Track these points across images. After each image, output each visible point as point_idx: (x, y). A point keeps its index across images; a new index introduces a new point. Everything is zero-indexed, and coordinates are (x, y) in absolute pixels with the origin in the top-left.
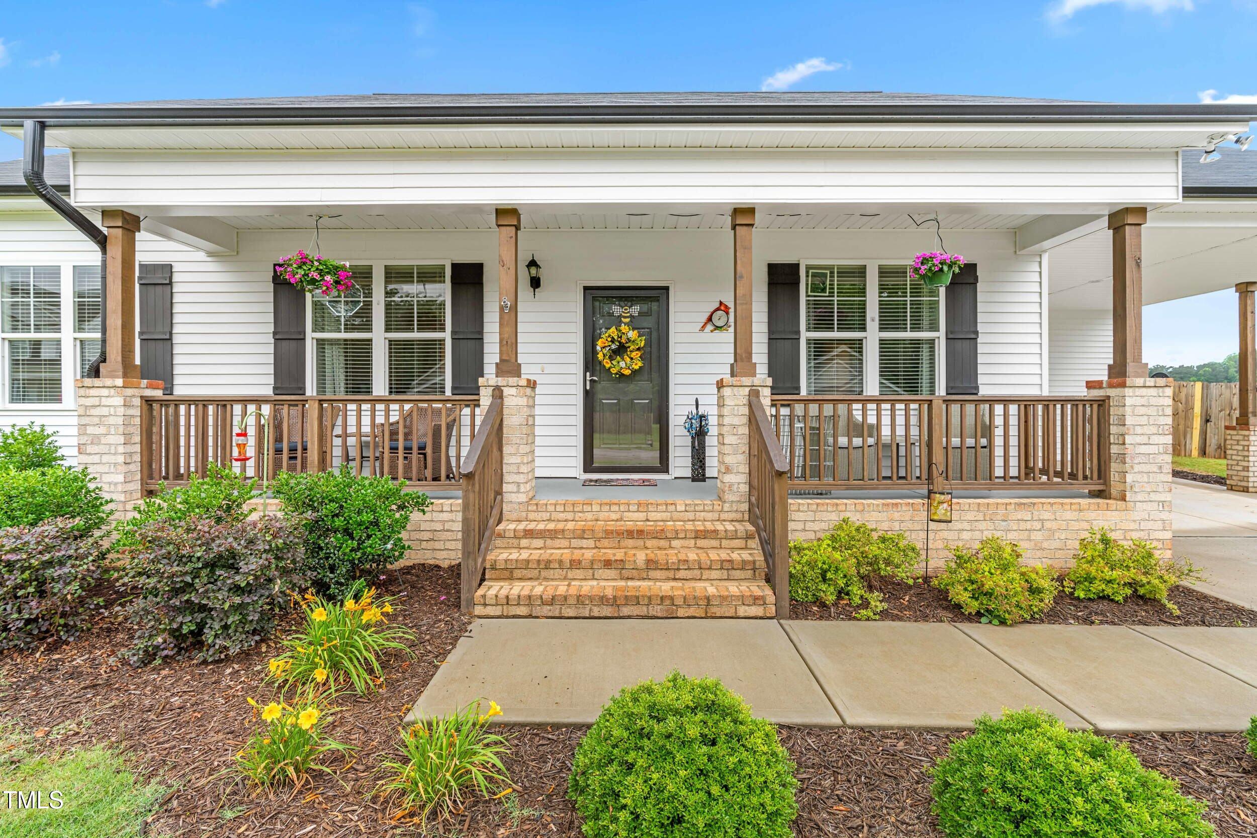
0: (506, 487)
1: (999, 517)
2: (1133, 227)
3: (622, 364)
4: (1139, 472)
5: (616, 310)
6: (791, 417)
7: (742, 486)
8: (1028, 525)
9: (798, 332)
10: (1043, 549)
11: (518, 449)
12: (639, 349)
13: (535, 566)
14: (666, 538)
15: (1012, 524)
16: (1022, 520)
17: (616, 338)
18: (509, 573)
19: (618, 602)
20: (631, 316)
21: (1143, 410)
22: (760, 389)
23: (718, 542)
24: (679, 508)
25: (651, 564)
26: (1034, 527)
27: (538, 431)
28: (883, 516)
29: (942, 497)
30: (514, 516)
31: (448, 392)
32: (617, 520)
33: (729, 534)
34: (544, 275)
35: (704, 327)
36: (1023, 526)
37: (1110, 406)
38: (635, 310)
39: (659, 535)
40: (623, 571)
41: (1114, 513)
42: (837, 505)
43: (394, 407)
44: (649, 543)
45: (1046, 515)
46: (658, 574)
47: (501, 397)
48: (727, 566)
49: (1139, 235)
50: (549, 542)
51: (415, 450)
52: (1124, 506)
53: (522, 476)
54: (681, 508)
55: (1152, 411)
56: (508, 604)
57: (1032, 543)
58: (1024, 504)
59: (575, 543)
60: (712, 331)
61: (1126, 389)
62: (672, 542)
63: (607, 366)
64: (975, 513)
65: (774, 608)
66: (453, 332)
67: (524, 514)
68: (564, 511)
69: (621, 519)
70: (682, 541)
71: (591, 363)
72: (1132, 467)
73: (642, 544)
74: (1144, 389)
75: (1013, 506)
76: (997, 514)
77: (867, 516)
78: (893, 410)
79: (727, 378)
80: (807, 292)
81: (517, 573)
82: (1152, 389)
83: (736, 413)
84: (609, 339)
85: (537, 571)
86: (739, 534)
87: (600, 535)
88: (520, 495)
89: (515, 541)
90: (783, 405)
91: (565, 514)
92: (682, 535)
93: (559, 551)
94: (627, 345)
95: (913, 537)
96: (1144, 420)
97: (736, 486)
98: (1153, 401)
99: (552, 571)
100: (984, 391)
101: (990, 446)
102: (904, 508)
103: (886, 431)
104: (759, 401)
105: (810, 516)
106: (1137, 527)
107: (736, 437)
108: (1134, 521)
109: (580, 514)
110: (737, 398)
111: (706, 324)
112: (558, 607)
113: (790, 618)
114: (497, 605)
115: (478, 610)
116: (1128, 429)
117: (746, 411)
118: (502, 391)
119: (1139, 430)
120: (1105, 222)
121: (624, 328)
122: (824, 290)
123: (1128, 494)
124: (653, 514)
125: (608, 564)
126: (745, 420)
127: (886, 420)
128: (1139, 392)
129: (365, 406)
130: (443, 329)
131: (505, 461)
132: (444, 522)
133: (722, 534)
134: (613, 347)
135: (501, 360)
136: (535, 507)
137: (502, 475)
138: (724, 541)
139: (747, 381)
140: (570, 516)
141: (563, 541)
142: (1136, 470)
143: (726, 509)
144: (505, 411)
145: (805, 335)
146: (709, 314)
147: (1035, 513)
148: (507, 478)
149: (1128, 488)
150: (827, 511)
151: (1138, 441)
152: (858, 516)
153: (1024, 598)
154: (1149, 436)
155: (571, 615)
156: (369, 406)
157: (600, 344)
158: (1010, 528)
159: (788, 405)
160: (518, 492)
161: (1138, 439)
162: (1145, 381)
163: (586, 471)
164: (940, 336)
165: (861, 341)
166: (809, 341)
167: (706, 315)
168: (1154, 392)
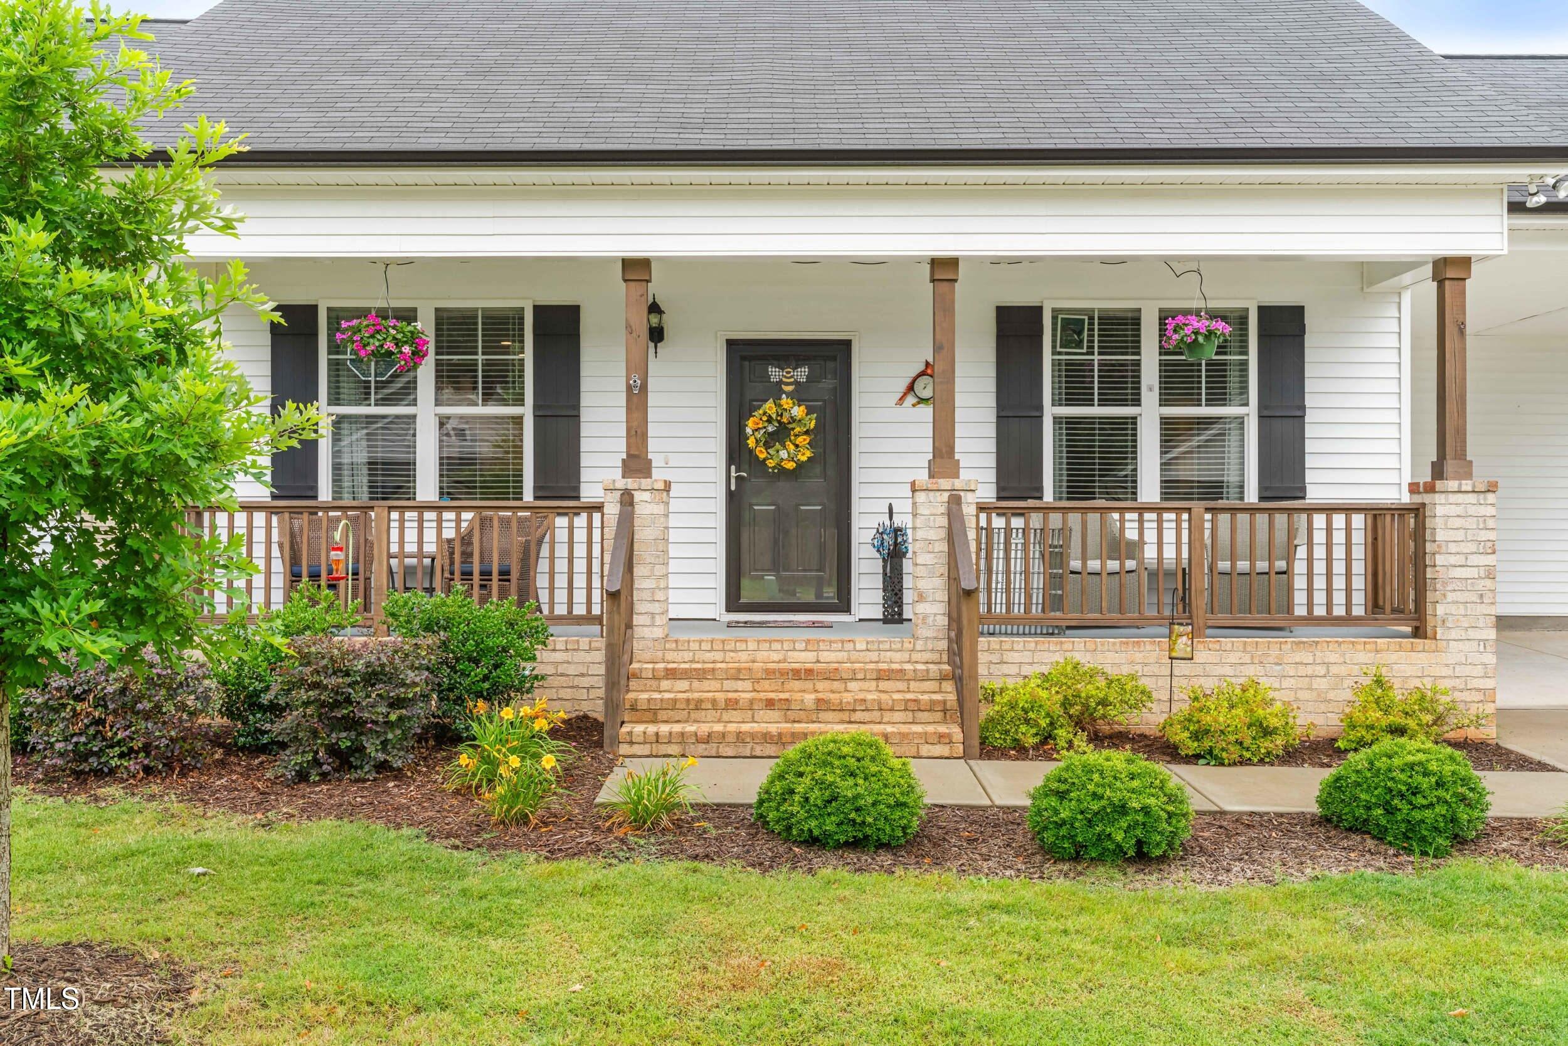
0: (637, 620)
1: (1271, 660)
2: (1456, 282)
3: (783, 454)
4: (1454, 602)
5: (775, 373)
6: (1008, 530)
7: (939, 617)
8: (1309, 670)
9: (1040, 408)
10: (1329, 701)
11: (652, 570)
12: (807, 433)
13: (683, 706)
14: (841, 679)
15: (1287, 667)
16: (1301, 663)
17: (774, 416)
18: (652, 714)
19: (784, 740)
20: (796, 383)
21: (1458, 523)
22: (962, 494)
23: (905, 684)
24: (859, 646)
25: (822, 705)
26: (1317, 673)
27: (673, 550)
28: (1120, 657)
29: (1182, 628)
30: (648, 655)
31: (528, 496)
32: (779, 662)
33: (919, 674)
34: (670, 321)
35: (902, 399)
36: (1302, 671)
37: (1425, 517)
38: (802, 374)
39: (832, 675)
40: (789, 713)
41: (1421, 655)
42: (1061, 643)
43: (449, 515)
44: (821, 685)
45: (1332, 658)
46: (830, 716)
47: (631, 504)
48: (913, 707)
49: (1463, 293)
50: (696, 684)
51: (495, 576)
52: (1434, 647)
53: (657, 604)
54: (861, 646)
55: (1471, 523)
56: (657, 742)
57: (1315, 694)
58: (1304, 643)
59: (728, 685)
60: (914, 405)
61: (1437, 495)
62: (849, 684)
63: (762, 456)
64: (1240, 654)
65: (961, 747)
66: (536, 407)
67: (660, 654)
68: (712, 650)
69: (784, 661)
70: (860, 683)
71: (737, 451)
72: (1445, 595)
73: (811, 686)
74: (1460, 495)
75: (1289, 646)
76: (1267, 655)
77: (1100, 658)
78: (1160, 521)
79: (922, 476)
80: (1054, 347)
81: (663, 715)
82: (1470, 495)
83: (932, 524)
84: (765, 418)
85: (685, 712)
86: (931, 675)
87: (759, 675)
88: (655, 629)
89: (654, 683)
90: (1014, 515)
91: (713, 654)
92: (860, 676)
93: (709, 690)
94: (790, 426)
95: (1160, 684)
96: (1460, 536)
97: (931, 619)
98: (1472, 510)
99: (703, 713)
100: (1314, 494)
101: (1287, 572)
102: (1148, 647)
103: (1150, 552)
104: (961, 509)
105: (1026, 657)
106: (1450, 672)
107: (932, 555)
108: (1447, 665)
109: (732, 654)
110: (934, 506)
111: (905, 394)
112: (715, 745)
113: (981, 757)
114: (645, 743)
115: (624, 749)
116: (1439, 546)
117: (944, 521)
118: (633, 495)
119: (1453, 548)
120: (1428, 270)
121: (785, 402)
122: (1079, 344)
123: (1439, 631)
124: (826, 654)
125: (770, 704)
126: (943, 533)
127: (1151, 536)
128: (1453, 498)
129: (408, 515)
130: (520, 401)
131: (636, 586)
132: (556, 664)
133: (911, 675)
134: (770, 429)
135: (628, 455)
136: (674, 645)
137: (632, 603)
138: (912, 683)
139: (945, 483)
140: (719, 656)
141: (713, 682)
142: (1449, 599)
143: (918, 647)
144: (637, 522)
145: (1050, 411)
146: (909, 380)
147: (1318, 654)
148: (639, 607)
149: (1440, 623)
150: (1049, 651)
151: (1453, 563)
152: (1089, 656)
153: (1247, 736)
154: (1466, 555)
155: (729, 754)
156: (415, 514)
157: (751, 424)
158: (1285, 674)
159: (1022, 515)
160: (653, 625)
161: (1453, 560)
162: (1460, 485)
163: (729, 609)
164: (1251, 412)
165: (1134, 420)
166: (1057, 420)
167: (906, 382)
168: (1472, 498)
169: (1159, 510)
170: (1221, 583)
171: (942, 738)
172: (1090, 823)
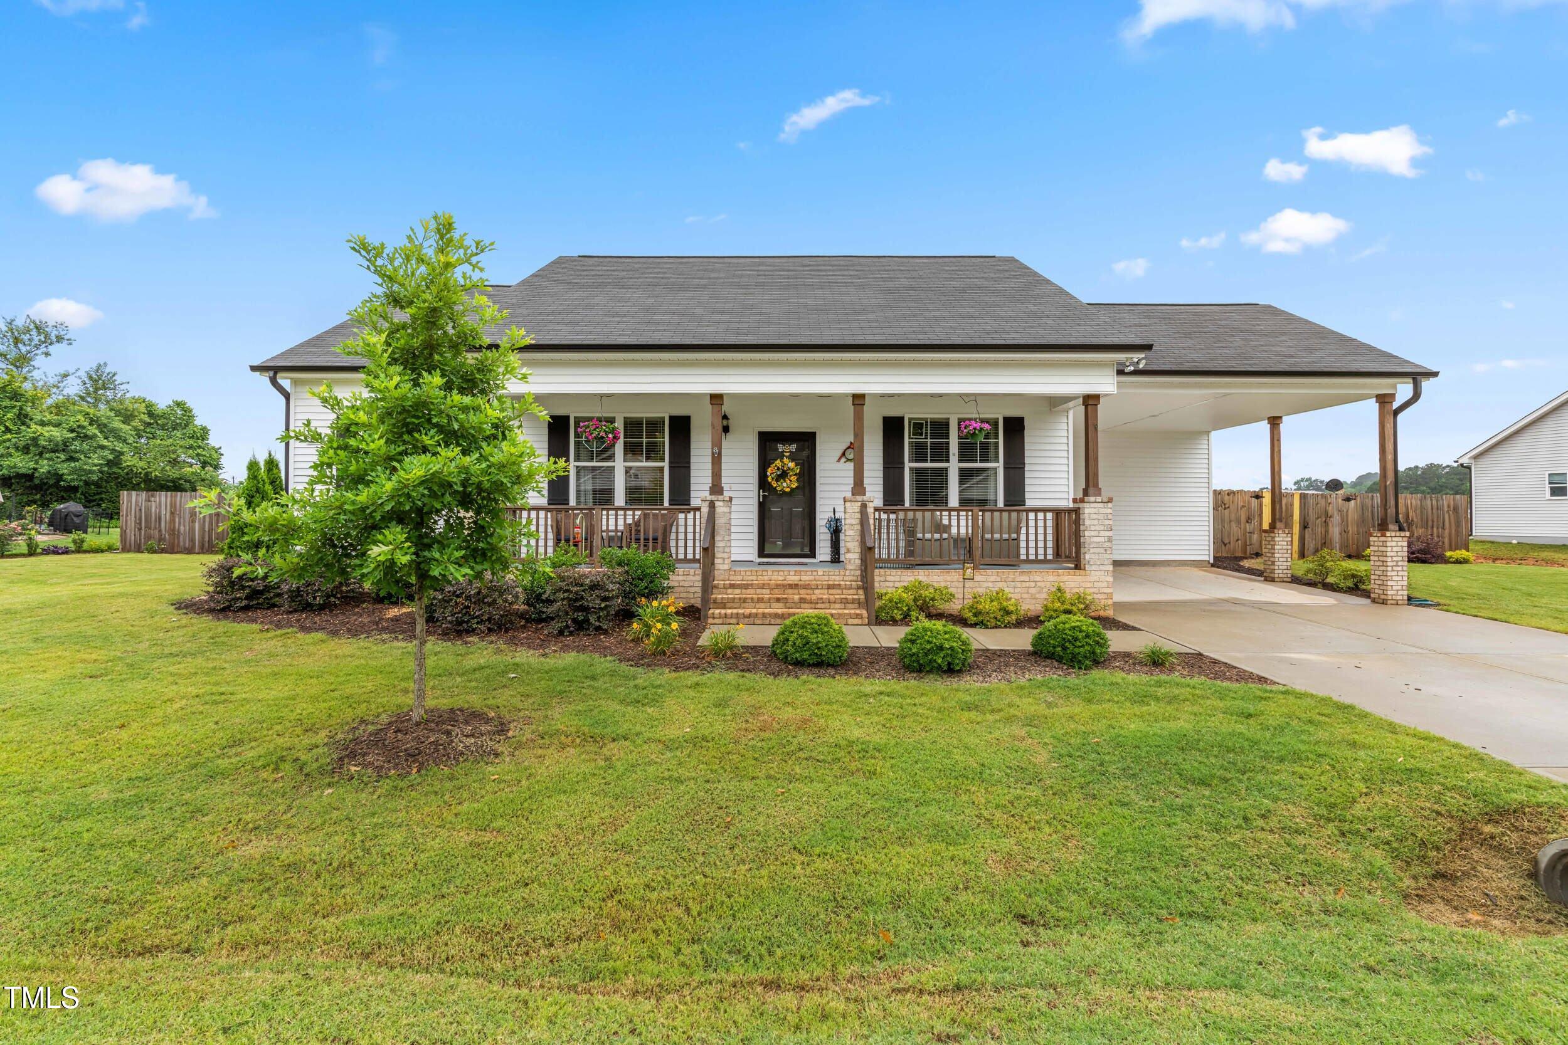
0: (716, 561)
2: (1093, 406)
3: (785, 484)
4: (1093, 553)
5: (781, 447)
6: (888, 520)
7: (856, 560)
8: (1027, 584)
9: (903, 462)
11: (724, 538)
12: (795, 475)
13: (738, 601)
14: (811, 589)
15: (1017, 583)
16: (1024, 581)
17: (780, 467)
18: (723, 605)
19: (785, 617)
20: (791, 452)
21: (1095, 516)
22: (867, 503)
23: (841, 591)
24: (819, 573)
25: (802, 601)
26: (1031, 586)
27: (733, 529)
28: (941, 578)
29: (969, 565)
30: (721, 577)
31: (666, 504)
32: (782, 581)
33: (848, 586)
34: (732, 423)
35: (838, 459)
36: (1024, 585)
37: (1080, 514)
38: (793, 447)
39: (807, 587)
40: (787, 604)
43: (630, 513)
44: (802, 591)
45: (1038, 578)
46: (806, 605)
47: (714, 507)
48: (845, 602)
49: (1097, 411)
50: (744, 591)
51: (651, 541)
52: (1084, 573)
53: (726, 554)
55: (1100, 517)
56: (726, 617)
59: (759, 591)
60: (844, 463)
61: (1085, 504)
62: (815, 591)
63: (774, 486)
64: (995, 577)
65: (867, 620)
66: (670, 462)
67: (727, 577)
68: (751, 575)
69: (785, 580)
70: (820, 590)
71: (763, 483)
72: (1089, 550)
73: (797, 592)
74: (1096, 504)
75: (1018, 573)
76: (1008, 577)
77: (931, 579)
78: (958, 516)
79: (849, 495)
80: (909, 436)
81: (728, 605)
83: (853, 517)
84: (776, 468)
85: (739, 604)
86: (853, 587)
87: (773, 587)
88: (725, 565)
89: (724, 590)
90: (891, 513)
91: (751, 577)
92: (820, 587)
93: (750, 593)
94: (788, 472)
95: (958, 591)
96: (1096, 522)
97: (853, 561)
98: (1102, 511)
99: (747, 604)
100: (1029, 503)
101: (1017, 540)
102: (954, 574)
103: (954, 530)
104: (866, 510)
105: (897, 578)
106: (1092, 585)
107: (853, 531)
108: (1090, 582)
109: (760, 577)
110: (854, 508)
111: (840, 458)
112: (753, 619)
113: (876, 625)
114: (720, 618)
115: (710, 621)
116: (1086, 527)
117: (859, 516)
118: (715, 503)
119: (1092, 528)
120: (1081, 400)
121: (786, 460)
122: (921, 434)
123: (1087, 566)
124: (804, 577)
125: (778, 600)
126: (858, 521)
127: (954, 523)
128: (1093, 505)
129: (611, 512)
130: (663, 460)
131: (716, 545)
132: (679, 581)
133: (844, 587)
134: (778, 473)
135: (713, 485)
136: (734, 573)
138: (844, 591)
139: (859, 498)
140: (754, 578)
141: (752, 590)
142: (1090, 553)
143: (847, 574)
144: (716, 516)
145: (908, 465)
146: (842, 451)
148: (718, 555)
149: (1087, 562)
150: (907, 576)
151: (1093, 535)
152: (926, 578)
153: (999, 615)
154: (1098, 531)
155: (759, 623)
156: (614, 512)
157: (769, 471)
158: (1016, 586)
159: (895, 513)
161: (1093, 533)
162: (1096, 499)
163: (759, 556)
164: (1000, 465)
165: (946, 469)
166: (911, 469)
167: (840, 453)
168: (1101, 505)
169: (958, 511)
170: (987, 545)
171: (858, 616)
172: (926, 655)
